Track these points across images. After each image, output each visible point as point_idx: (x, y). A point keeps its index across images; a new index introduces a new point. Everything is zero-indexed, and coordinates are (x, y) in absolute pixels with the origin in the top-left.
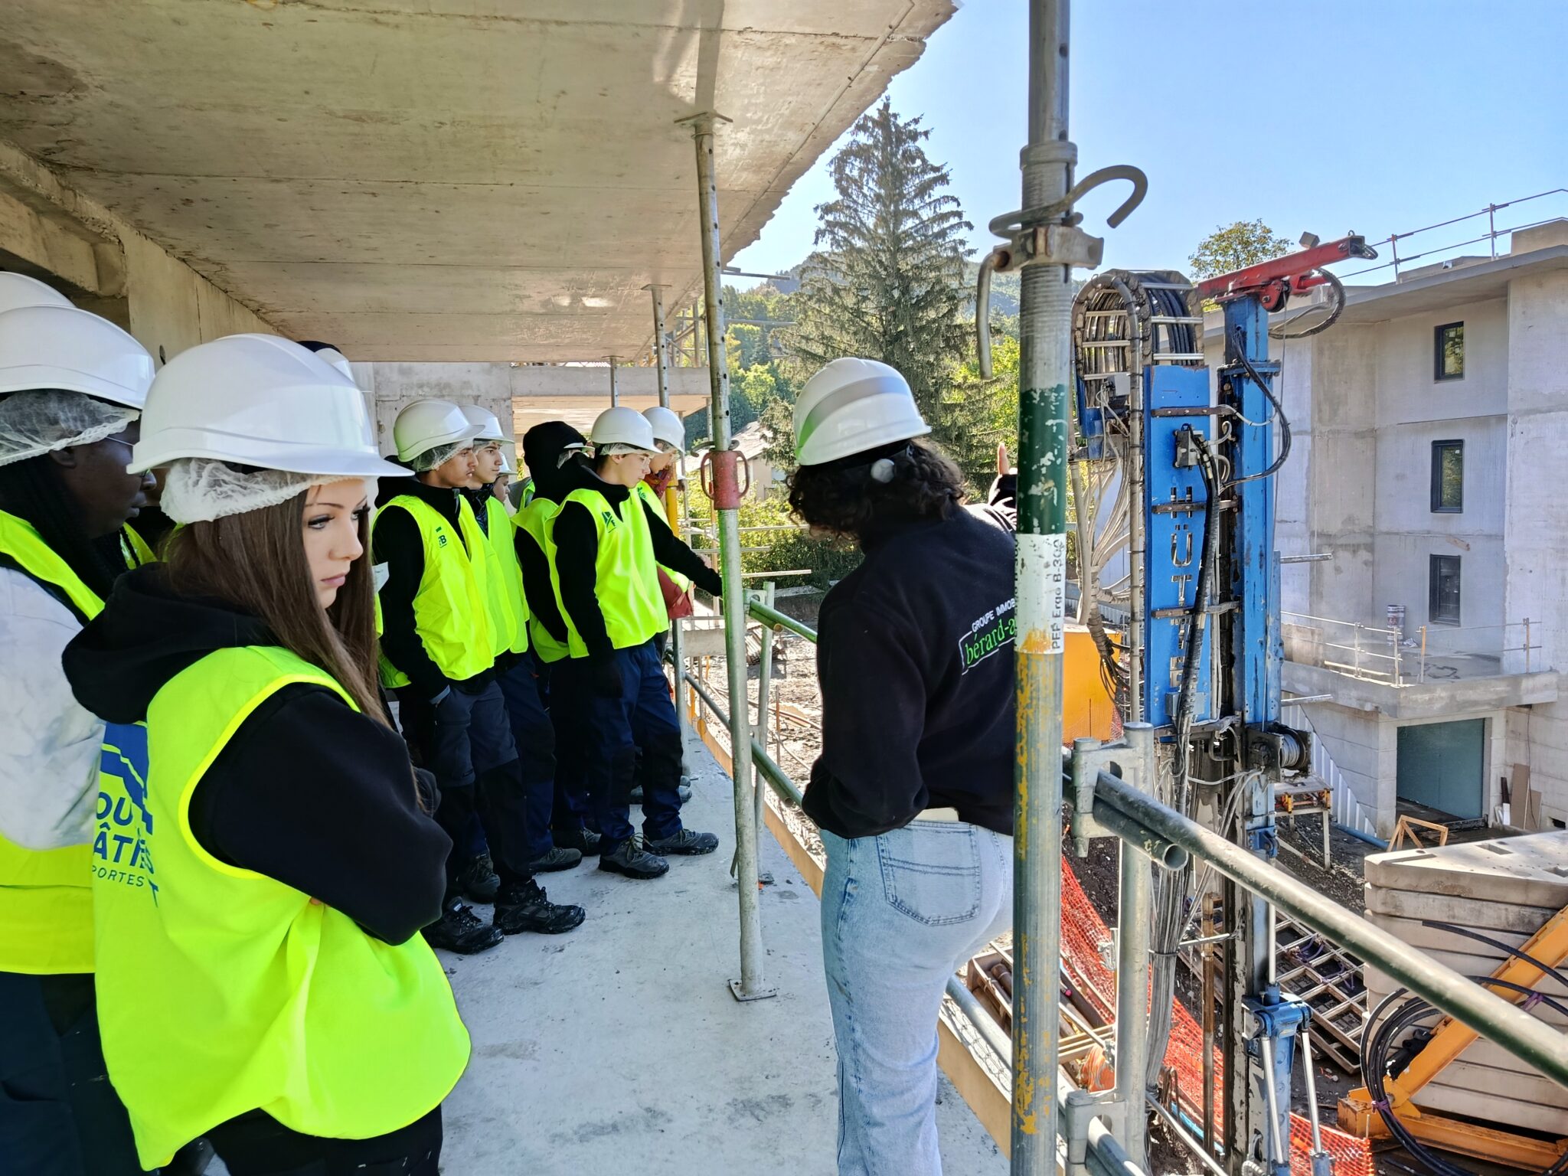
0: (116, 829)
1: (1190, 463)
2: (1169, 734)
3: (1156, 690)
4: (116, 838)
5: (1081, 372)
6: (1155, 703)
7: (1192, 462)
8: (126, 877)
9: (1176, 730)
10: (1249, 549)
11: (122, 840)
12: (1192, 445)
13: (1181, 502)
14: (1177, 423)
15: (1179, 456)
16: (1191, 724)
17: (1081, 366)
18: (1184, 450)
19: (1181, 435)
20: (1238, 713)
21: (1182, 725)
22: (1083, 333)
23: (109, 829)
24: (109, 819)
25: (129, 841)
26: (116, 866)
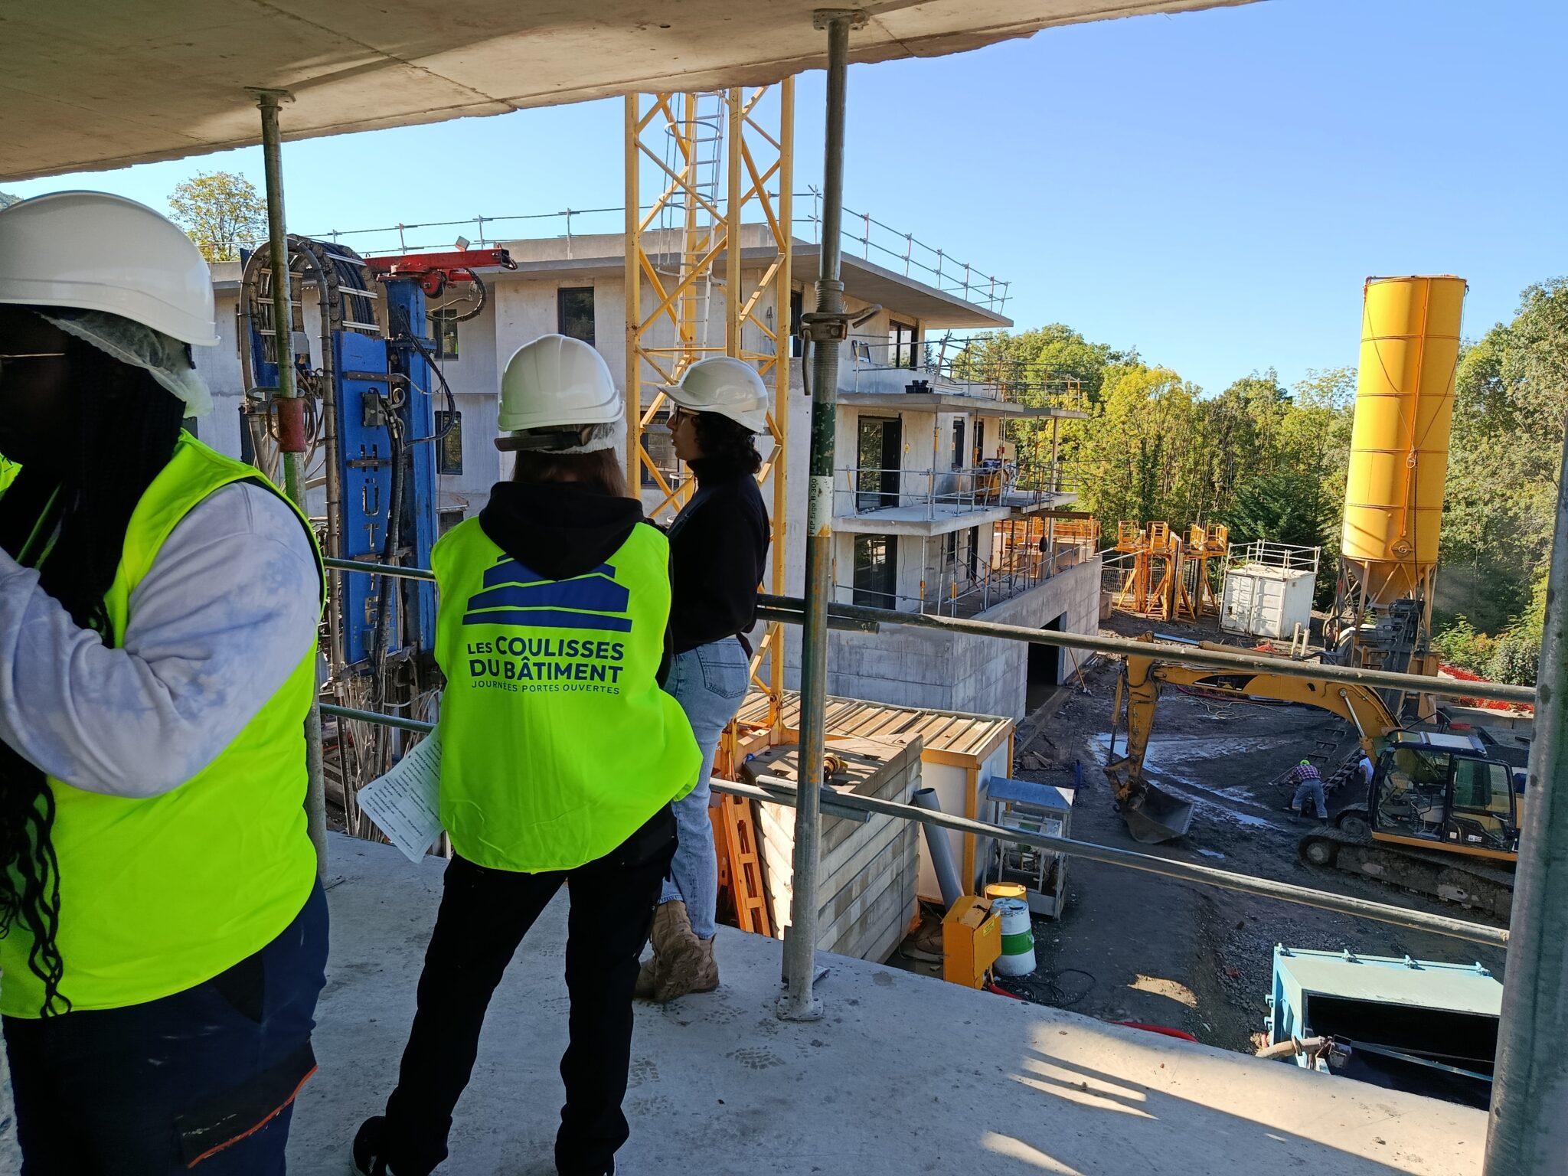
0: (533, 659)
1: (379, 424)
2: (368, 666)
3: (354, 629)
4: (535, 664)
5: (257, 327)
6: (354, 639)
7: (380, 423)
8: (548, 688)
9: (374, 662)
10: (419, 501)
11: (539, 665)
12: (380, 408)
13: (369, 458)
14: (365, 387)
15: (367, 416)
16: (387, 656)
17: (256, 320)
18: (373, 412)
19: (369, 397)
20: (414, 643)
21: (379, 657)
22: (258, 288)
23: (528, 660)
24: (527, 653)
25: (544, 664)
26: (540, 682)
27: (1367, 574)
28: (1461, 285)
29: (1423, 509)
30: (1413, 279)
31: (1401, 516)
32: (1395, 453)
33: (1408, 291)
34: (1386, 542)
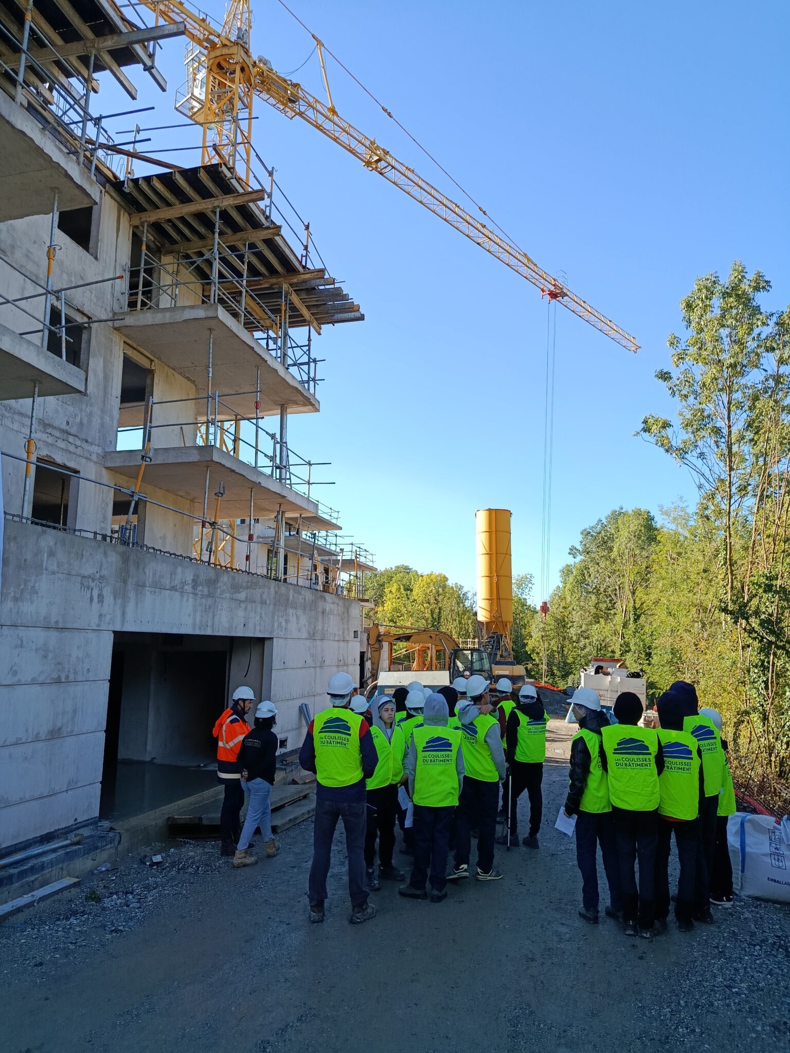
27: (485, 626)
28: (508, 513)
29: (502, 599)
30: (490, 510)
31: (495, 601)
32: (490, 577)
33: (488, 514)
34: (491, 611)
